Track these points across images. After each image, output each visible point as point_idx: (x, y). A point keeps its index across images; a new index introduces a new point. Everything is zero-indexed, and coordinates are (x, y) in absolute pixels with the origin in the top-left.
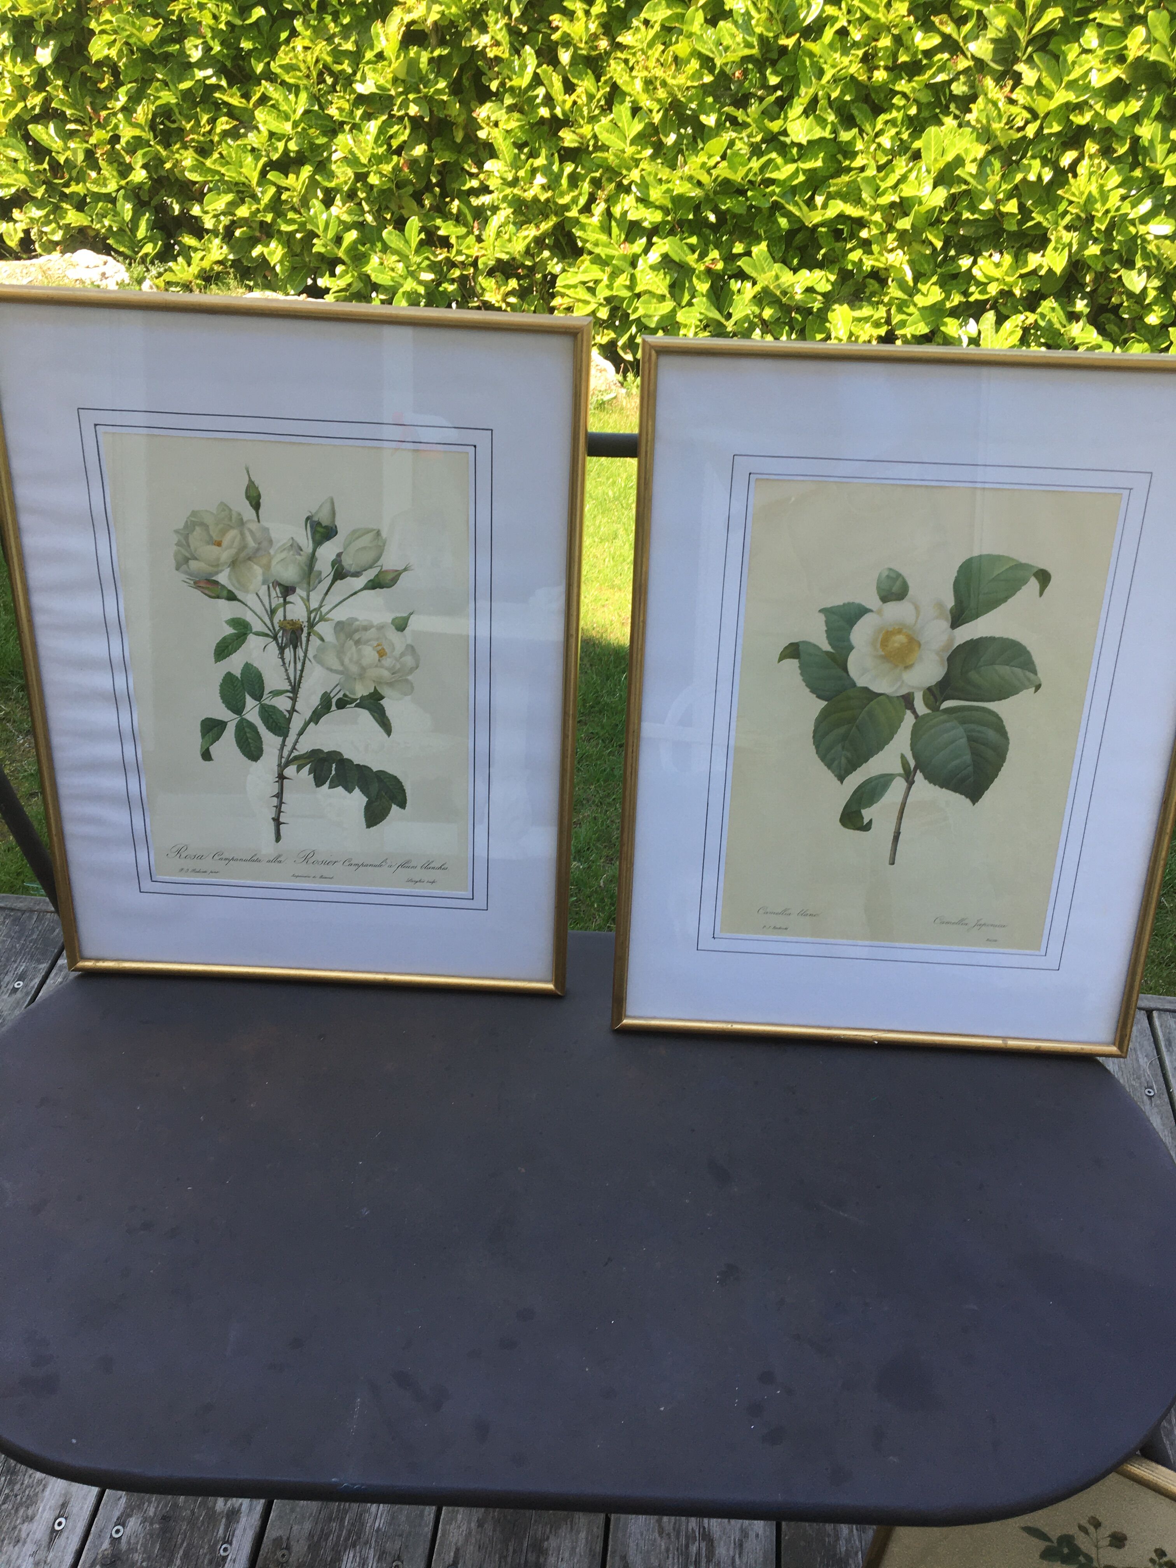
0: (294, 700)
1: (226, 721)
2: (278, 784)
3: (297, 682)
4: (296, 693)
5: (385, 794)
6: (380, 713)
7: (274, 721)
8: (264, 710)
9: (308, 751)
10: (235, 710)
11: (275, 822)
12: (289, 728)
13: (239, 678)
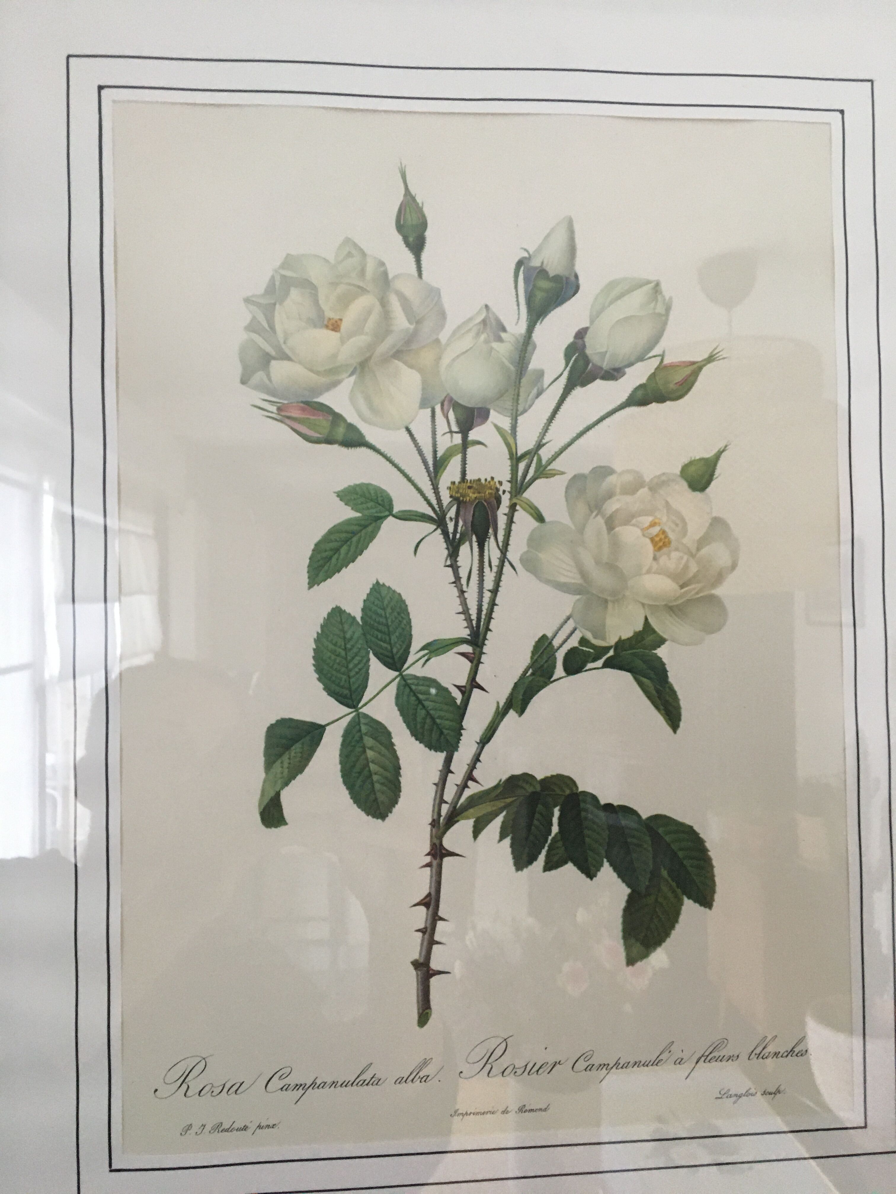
0: (475, 660)
1: (323, 723)
2: (431, 870)
3: (483, 617)
4: (480, 644)
5: (669, 875)
6: (655, 677)
7: (428, 713)
8: (407, 690)
9: (500, 781)
10: (345, 697)
11: (419, 973)
12: (462, 728)
13: (359, 619)
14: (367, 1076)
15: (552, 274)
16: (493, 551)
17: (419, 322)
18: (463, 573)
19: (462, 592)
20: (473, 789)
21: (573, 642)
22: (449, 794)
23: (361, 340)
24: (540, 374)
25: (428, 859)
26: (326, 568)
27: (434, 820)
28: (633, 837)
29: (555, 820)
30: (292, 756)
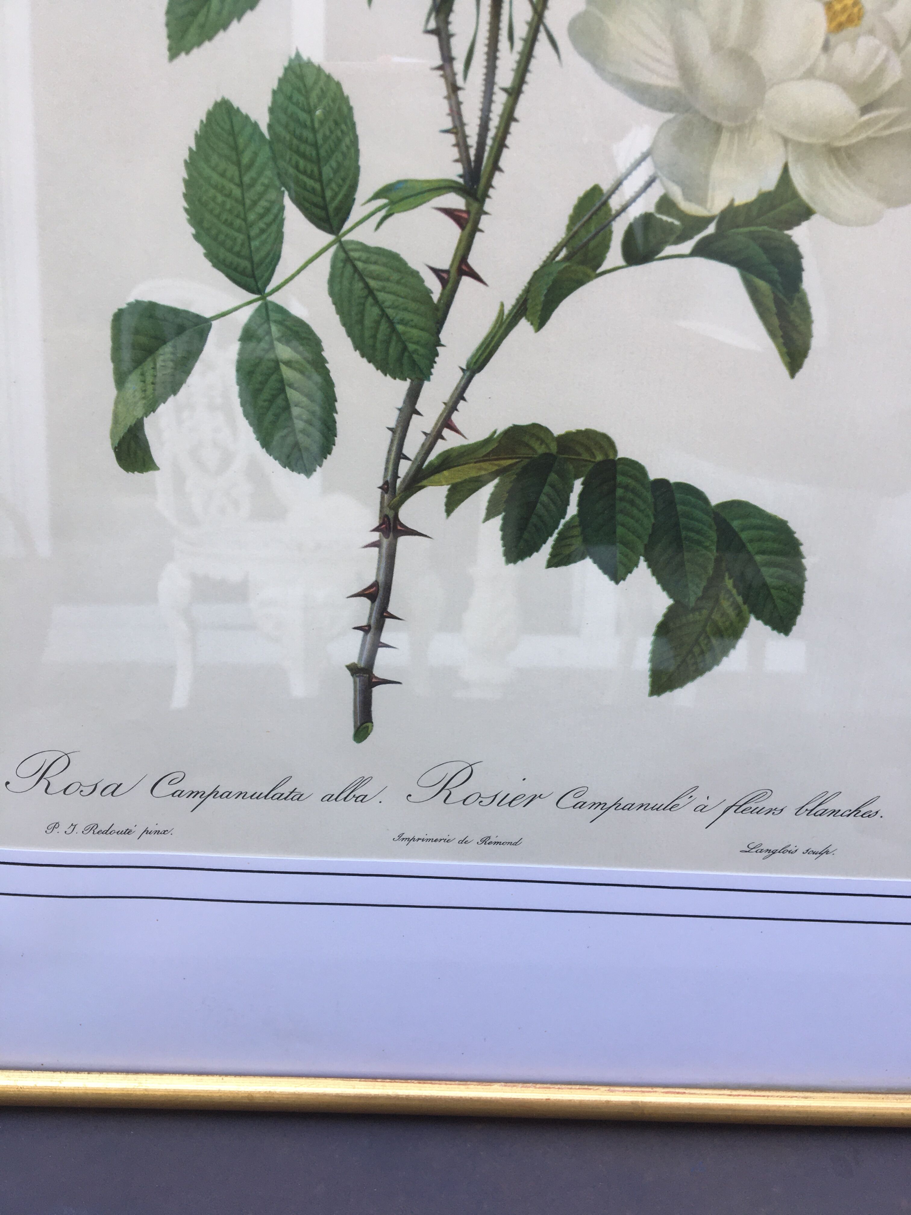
0: (469, 222)
1: (207, 315)
2: (380, 552)
3: (489, 142)
4: (480, 193)
5: (735, 586)
6: (779, 279)
7: (384, 314)
8: (349, 269)
9: (495, 432)
10: (243, 273)
11: (358, 680)
12: (438, 343)
13: (264, 129)
14: (285, 790)
16: (518, 6)
18: (459, 49)
19: (454, 89)
20: (450, 441)
21: (647, 204)
22: (413, 445)
25: (376, 536)
26: (201, 18)
27: (386, 483)
28: (692, 530)
29: (574, 498)
30: (158, 366)
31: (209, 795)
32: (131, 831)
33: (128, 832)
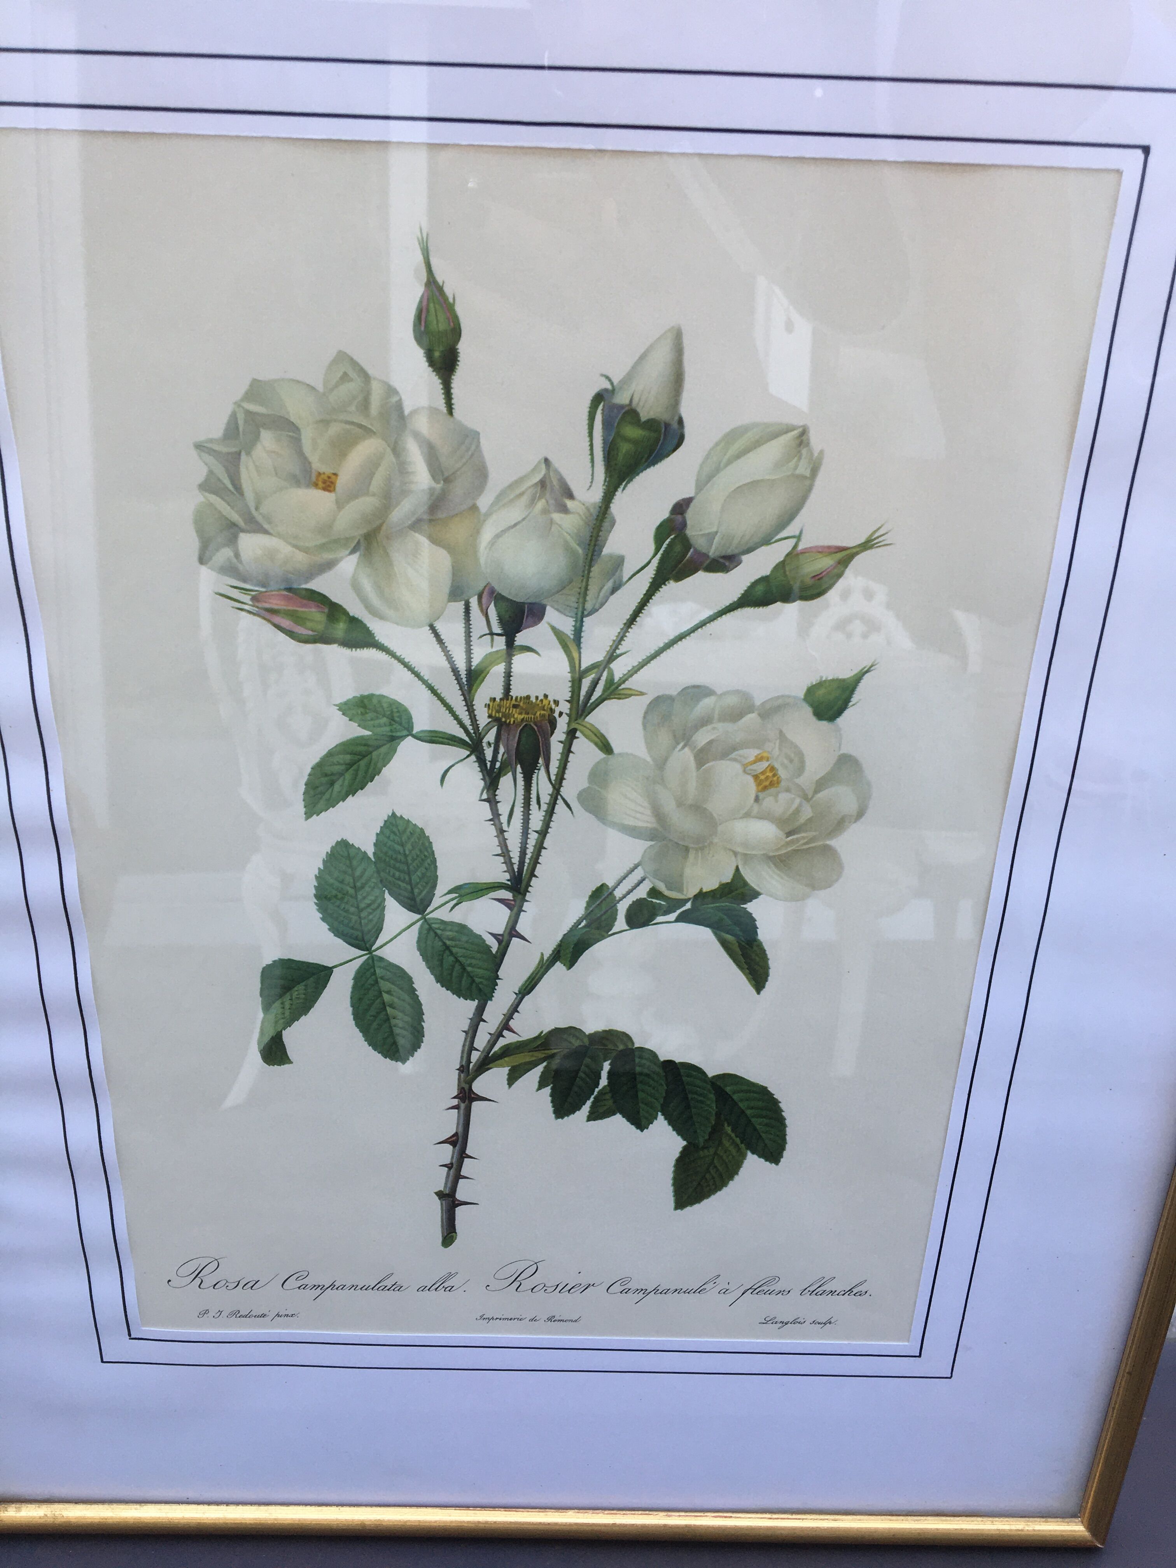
0: (516, 907)
1: (330, 966)
2: (458, 1112)
3: (527, 861)
4: (522, 890)
5: (733, 1131)
6: (741, 934)
7: (457, 960)
8: (432, 934)
9: (542, 1032)
10: (356, 938)
11: (444, 1202)
12: (497, 977)
13: (371, 855)
14: (389, 1283)
15: (644, 416)
16: (542, 785)
17: (447, 480)
18: (504, 809)
19: (501, 832)
20: (509, 1038)
21: (642, 892)
22: (481, 1041)
23: (366, 504)
24: (619, 562)
25: (455, 1102)
26: (327, 796)
27: (462, 1066)
28: (696, 1093)
29: (604, 1074)
30: (294, 997)
31: (327, 1288)
32: (265, 1315)
33: (264, 1316)
